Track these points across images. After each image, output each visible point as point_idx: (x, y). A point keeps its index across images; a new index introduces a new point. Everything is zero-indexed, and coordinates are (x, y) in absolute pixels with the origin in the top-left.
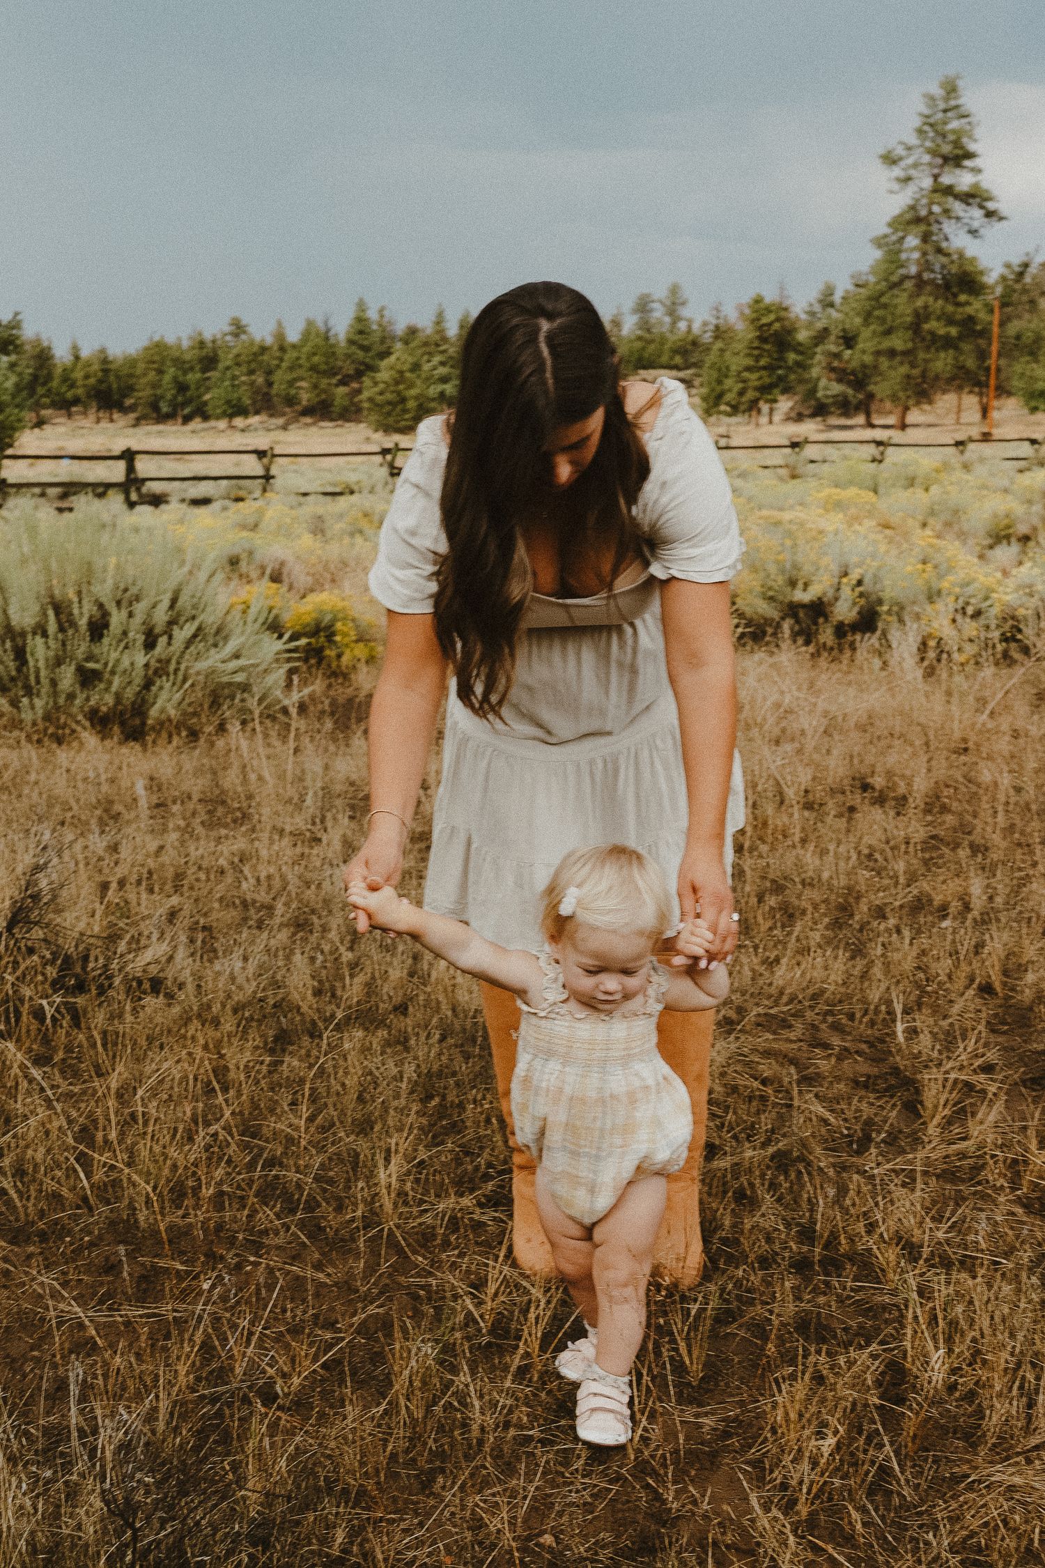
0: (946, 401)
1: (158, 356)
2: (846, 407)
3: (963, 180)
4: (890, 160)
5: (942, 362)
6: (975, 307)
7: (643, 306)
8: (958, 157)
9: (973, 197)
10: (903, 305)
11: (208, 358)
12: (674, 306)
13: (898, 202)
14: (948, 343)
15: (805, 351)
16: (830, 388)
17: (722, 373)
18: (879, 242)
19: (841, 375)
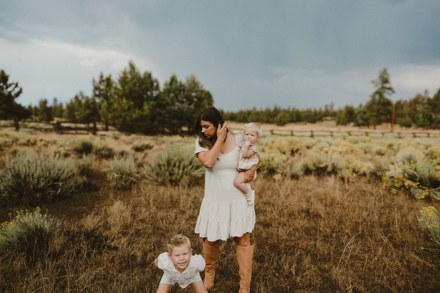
0: (384, 125)
1: (241, 113)
2: (364, 125)
3: (387, 85)
4: (373, 82)
5: (383, 118)
6: (389, 108)
7: (326, 106)
8: (386, 81)
9: (390, 89)
10: (375, 107)
11: (249, 113)
12: (332, 106)
13: (375, 89)
14: (384, 114)
15: (356, 115)
16: (360, 121)
17: (340, 118)
18: (371, 96)
19: (363, 119)
